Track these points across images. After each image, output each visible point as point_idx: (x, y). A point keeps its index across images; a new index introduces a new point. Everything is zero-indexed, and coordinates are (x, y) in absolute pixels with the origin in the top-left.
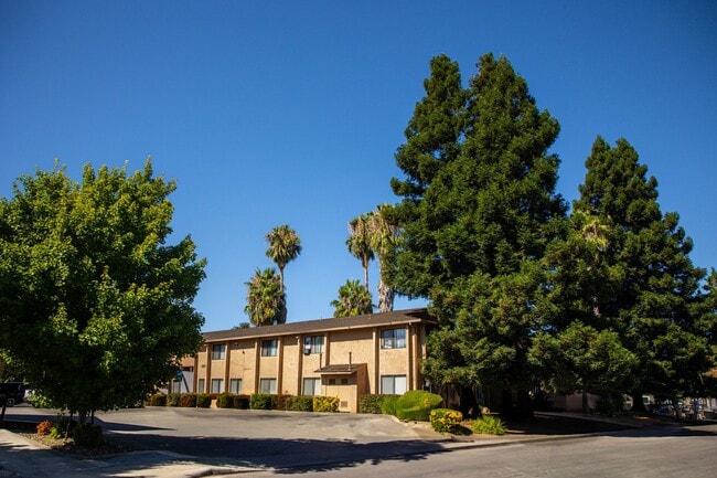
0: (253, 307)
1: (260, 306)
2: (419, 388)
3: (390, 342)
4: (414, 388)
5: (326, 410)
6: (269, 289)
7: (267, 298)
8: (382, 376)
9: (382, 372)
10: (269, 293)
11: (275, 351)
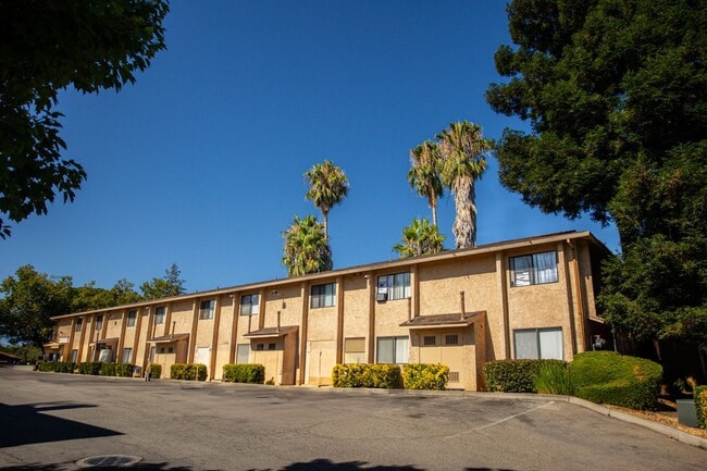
0: (292, 260)
1: (300, 257)
2: (588, 348)
3: (526, 276)
4: (580, 349)
5: (428, 387)
6: (312, 236)
7: (309, 247)
8: (515, 331)
9: (513, 324)
10: (311, 241)
11: (331, 300)
